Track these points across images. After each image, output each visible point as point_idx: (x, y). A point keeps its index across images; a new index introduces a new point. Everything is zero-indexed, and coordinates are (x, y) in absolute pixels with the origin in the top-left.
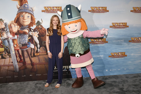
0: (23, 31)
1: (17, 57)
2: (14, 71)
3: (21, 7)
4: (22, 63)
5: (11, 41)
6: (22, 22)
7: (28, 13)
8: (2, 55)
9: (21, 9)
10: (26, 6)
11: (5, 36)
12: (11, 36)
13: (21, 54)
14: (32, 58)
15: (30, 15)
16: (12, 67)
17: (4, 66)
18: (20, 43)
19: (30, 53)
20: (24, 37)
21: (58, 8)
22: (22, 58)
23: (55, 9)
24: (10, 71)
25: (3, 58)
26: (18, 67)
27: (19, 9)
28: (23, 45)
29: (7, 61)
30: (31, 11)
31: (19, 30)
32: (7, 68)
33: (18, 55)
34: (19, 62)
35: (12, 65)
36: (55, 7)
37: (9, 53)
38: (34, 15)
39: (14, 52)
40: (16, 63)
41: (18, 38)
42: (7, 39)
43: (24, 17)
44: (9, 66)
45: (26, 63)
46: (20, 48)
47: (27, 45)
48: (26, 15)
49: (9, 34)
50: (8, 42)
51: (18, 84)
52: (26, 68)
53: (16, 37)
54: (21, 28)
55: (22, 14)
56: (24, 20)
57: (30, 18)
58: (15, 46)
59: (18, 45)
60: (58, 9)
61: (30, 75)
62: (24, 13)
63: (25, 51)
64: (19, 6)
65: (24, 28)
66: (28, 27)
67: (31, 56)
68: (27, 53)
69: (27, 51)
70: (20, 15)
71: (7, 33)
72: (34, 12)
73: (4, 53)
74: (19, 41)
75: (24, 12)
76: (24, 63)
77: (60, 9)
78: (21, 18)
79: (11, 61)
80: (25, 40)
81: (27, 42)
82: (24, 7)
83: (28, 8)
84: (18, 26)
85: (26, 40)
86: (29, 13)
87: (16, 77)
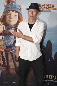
0: (9, 31)
3: (8, 4)
4: (5, 67)
6: (8, 21)
7: (15, 11)
9: (8, 7)
10: (14, 3)
13: (5, 57)
14: (16, 62)
15: (17, 14)
18: (5, 44)
19: (14, 57)
20: (10, 38)
21: (49, 5)
22: (6, 62)
23: (46, 7)
27: (5, 6)
28: (8, 47)
30: (18, 8)
31: (4, 30)
34: (2, 66)
36: (46, 5)
38: (22, 14)
41: (2, 39)
43: (10, 15)
45: (9, 67)
46: (5, 50)
47: (12, 47)
48: (13, 14)
52: (9, 73)
54: (7, 28)
55: (9, 12)
56: (11, 20)
57: (17, 17)
59: (3, 47)
60: (49, 7)
61: (13, 82)
62: (11, 12)
63: (10, 54)
64: (6, 4)
65: (10, 29)
66: (14, 28)
67: (16, 59)
68: (11, 57)
69: (11, 54)
70: (7, 14)
72: (21, 10)
74: (4, 42)
75: (11, 10)
76: (8, 67)
77: (52, 7)
78: (7, 17)
80: (10, 42)
81: (12, 44)
82: (12, 4)
83: (15, 5)
84: (4, 26)
85: (12, 41)
86: (17, 12)
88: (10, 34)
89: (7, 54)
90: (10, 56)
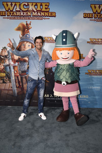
0: (24, 58)
1: (16, 83)
2: (13, 96)
4: (20, 89)
5: (12, 67)
7: (29, 42)
8: (3, 80)
9: (23, 39)
11: (7, 63)
12: (12, 63)
13: (20, 80)
15: (31, 45)
16: (11, 92)
17: (5, 90)
18: (20, 70)
20: (24, 64)
24: (9, 95)
25: (4, 82)
26: (16, 92)
27: (21, 38)
28: (22, 72)
29: (7, 86)
30: (32, 40)
31: (20, 58)
32: (7, 92)
33: (17, 81)
34: (18, 88)
35: (12, 90)
37: (9, 78)
39: (14, 78)
40: (15, 88)
42: (9, 65)
43: (25, 46)
44: (8, 90)
45: (24, 89)
46: (20, 75)
47: (26, 72)
48: (27, 44)
49: (11, 61)
50: (10, 68)
51: (16, 107)
53: (17, 64)
56: (25, 49)
58: (16, 72)
59: (18, 72)
62: (25, 43)
63: (24, 78)
64: (21, 36)
69: (26, 78)
70: (22, 44)
71: (9, 60)
73: (5, 78)
74: (19, 67)
75: (25, 41)
76: (22, 88)
78: (22, 47)
79: (11, 86)
81: (26, 69)
82: (26, 36)
83: (29, 37)
87: (14, 101)
88: (25, 61)
89: (22, 78)
90: (24, 80)
